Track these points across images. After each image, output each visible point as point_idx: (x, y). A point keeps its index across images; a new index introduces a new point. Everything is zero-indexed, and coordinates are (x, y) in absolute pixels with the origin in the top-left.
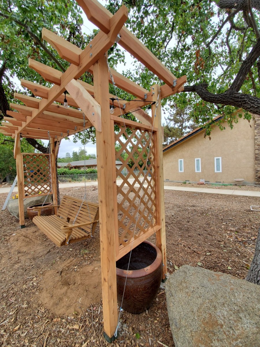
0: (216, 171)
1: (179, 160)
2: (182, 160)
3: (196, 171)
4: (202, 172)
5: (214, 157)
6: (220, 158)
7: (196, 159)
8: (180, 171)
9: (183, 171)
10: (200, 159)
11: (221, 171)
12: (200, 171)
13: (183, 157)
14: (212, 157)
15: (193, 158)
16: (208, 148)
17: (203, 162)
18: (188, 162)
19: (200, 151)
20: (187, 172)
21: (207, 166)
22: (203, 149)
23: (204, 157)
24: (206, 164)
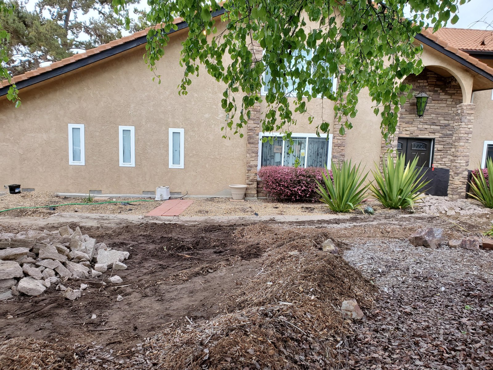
0: (171, 165)
1: (71, 126)
2: (82, 127)
3: (121, 164)
4: (136, 168)
6: (182, 131)
7: (121, 128)
8: (71, 162)
9: (82, 162)
10: (132, 129)
12: (133, 164)
13: (81, 118)
14: (164, 128)
15: (114, 125)
16: (153, 101)
17: (140, 137)
18: (98, 134)
19: (132, 106)
20: (96, 164)
21: (149, 151)
22: (141, 102)
23: (144, 124)
24: (148, 144)
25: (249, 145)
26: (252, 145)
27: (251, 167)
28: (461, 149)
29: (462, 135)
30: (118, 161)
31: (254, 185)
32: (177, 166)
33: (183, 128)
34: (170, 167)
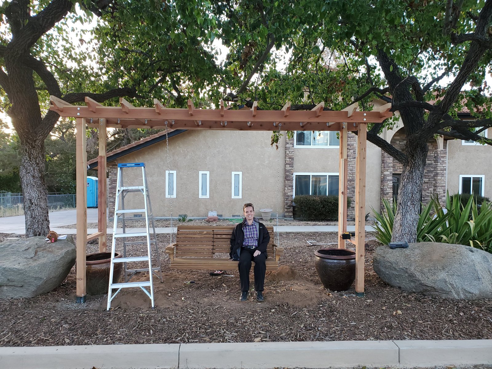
0: (233, 197)
2: (175, 172)
3: (200, 196)
4: (210, 198)
5: (231, 170)
6: (241, 173)
7: (201, 173)
8: (167, 196)
9: (174, 196)
10: (208, 173)
11: (241, 196)
12: (208, 196)
13: (174, 166)
14: (228, 172)
15: (196, 171)
16: (221, 154)
17: (213, 178)
18: (185, 177)
19: (208, 158)
20: (183, 197)
21: (219, 187)
22: (214, 155)
23: (216, 169)
24: (218, 182)
25: (286, 182)
26: (289, 182)
27: (288, 196)
28: (439, 181)
29: (439, 172)
30: (198, 194)
31: (291, 209)
32: (237, 197)
33: (241, 171)
34: (232, 198)
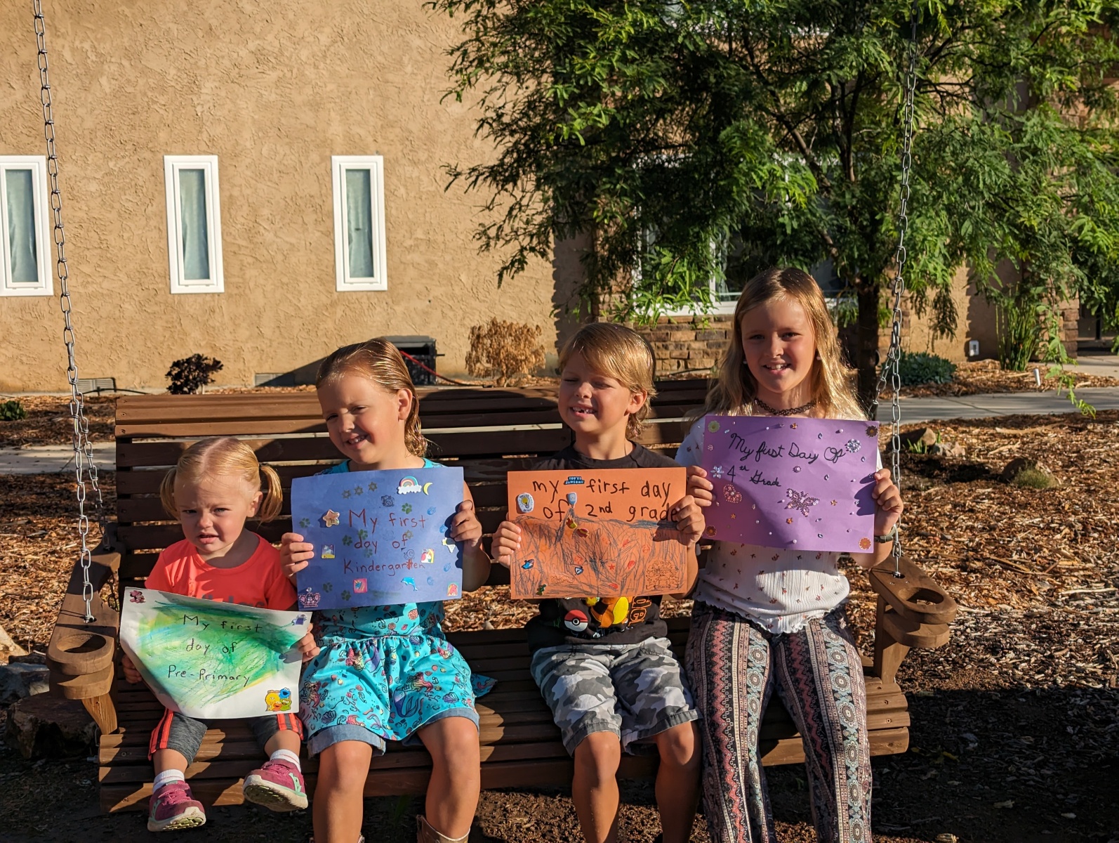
0: (347, 282)
2: (38, 164)
3: (181, 283)
4: (228, 295)
5: (327, 149)
6: (375, 164)
7: (175, 163)
8: (6, 286)
9: (45, 286)
10: (210, 164)
11: (380, 281)
12: (216, 283)
13: (33, 133)
14: (315, 157)
15: (147, 155)
16: (274, 69)
17: (236, 193)
18: (93, 187)
19: (208, 87)
20: (91, 289)
21: (269, 236)
22: (234, 73)
23: (248, 144)
24: (266, 212)
30: (166, 275)
32: (363, 284)
33: (378, 153)
34: (341, 287)
